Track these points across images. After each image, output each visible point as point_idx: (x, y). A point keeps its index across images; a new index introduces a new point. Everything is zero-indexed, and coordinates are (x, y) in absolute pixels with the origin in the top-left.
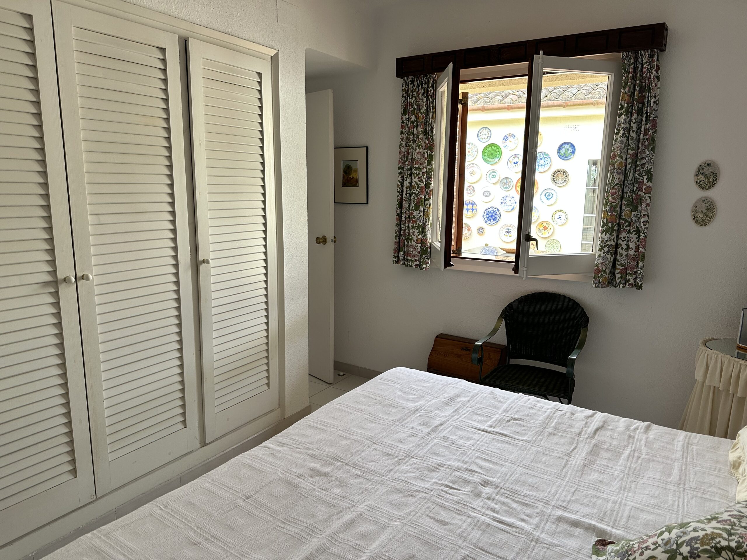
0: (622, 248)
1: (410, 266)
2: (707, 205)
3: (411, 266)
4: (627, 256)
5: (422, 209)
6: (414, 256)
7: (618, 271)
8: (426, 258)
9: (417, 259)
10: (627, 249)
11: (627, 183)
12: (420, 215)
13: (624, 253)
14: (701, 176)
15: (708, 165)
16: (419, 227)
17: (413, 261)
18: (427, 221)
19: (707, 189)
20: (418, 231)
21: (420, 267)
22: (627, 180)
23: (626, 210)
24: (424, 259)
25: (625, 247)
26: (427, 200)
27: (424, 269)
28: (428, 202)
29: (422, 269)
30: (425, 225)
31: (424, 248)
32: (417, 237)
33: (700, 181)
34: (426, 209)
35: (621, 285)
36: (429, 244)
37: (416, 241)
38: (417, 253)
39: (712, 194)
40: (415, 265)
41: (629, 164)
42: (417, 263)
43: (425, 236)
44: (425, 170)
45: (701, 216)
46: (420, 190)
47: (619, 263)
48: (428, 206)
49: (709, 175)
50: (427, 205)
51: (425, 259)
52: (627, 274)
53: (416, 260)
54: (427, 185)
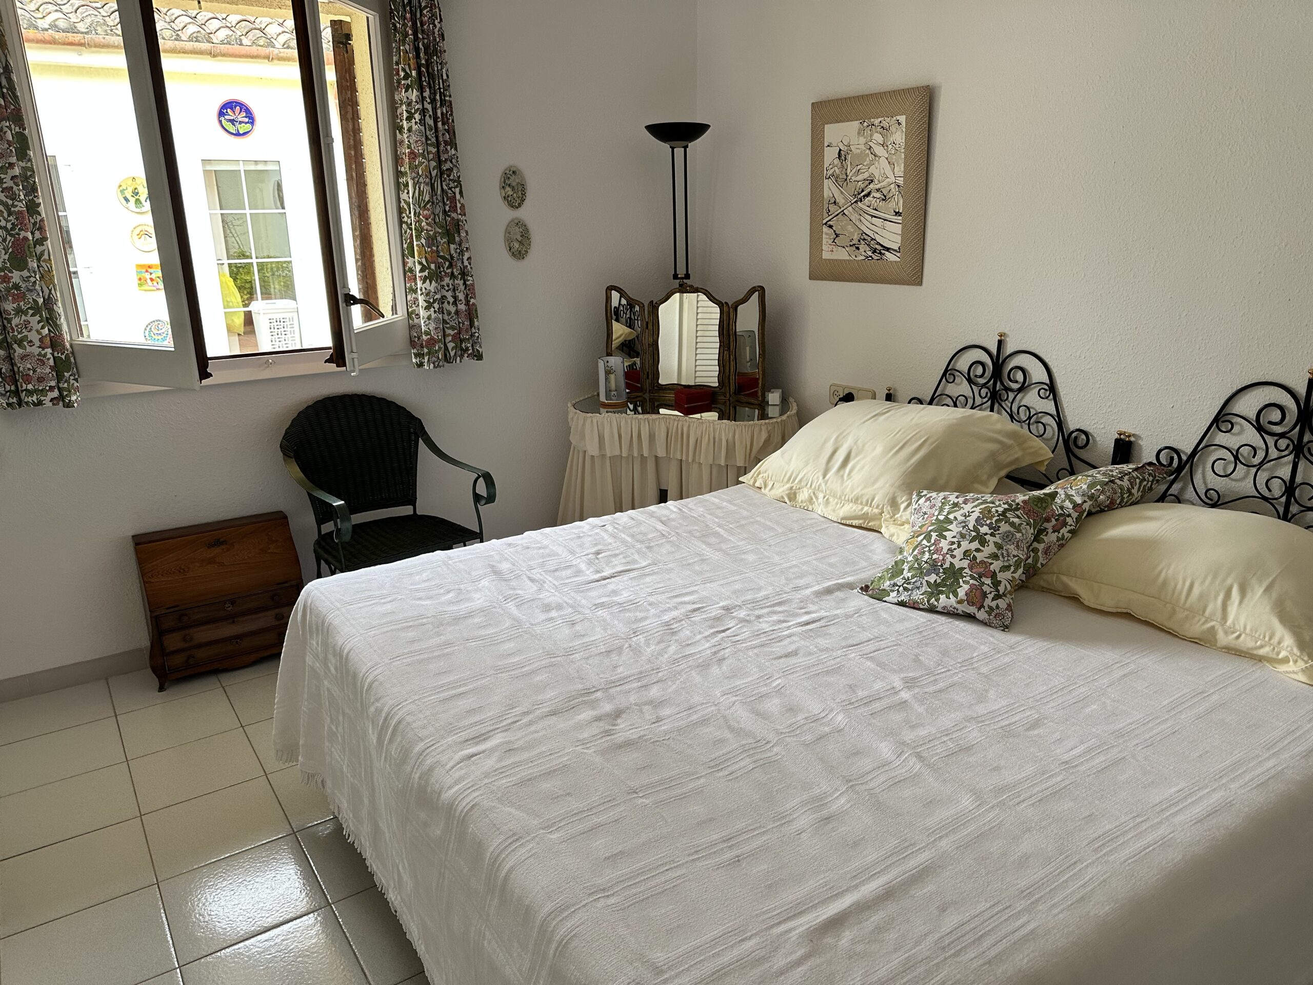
0: (449, 303)
1: (35, 404)
2: (521, 230)
3: (40, 403)
4: (457, 312)
5: (33, 264)
6: (41, 380)
7: (450, 338)
8: (72, 378)
9: (53, 383)
10: (455, 303)
11: (437, 199)
12: (32, 279)
13: (452, 309)
14: (508, 189)
15: (514, 172)
16: (37, 310)
17: (43, 392)
18: (53, 291)
19: (517, 208)
20: (37, 318)
21: (63, 401)
22: (436, 195)
23: (442, 242)
24: (67, 381)
25: (451, 300)
26: (41, 241)
27: (76, 405)
28: (42, 248)
29: (69, 405)
30: (49, 303)
31: (63, 357)
32: (38, 332)
33: (508, 196)
34: (43, 264)
35: (458, 359)
36: (68, 347)
37: (38, 343)
38: (48, 370)
39: (523, 213)
40: (52, 400)
41: (433, 170)
42: (56, 394)
43: (57, 327)
44: (17, 171)
45: (517, 245)
46: (17, 219)
47: (448, 326)
48: (46, 257)
49: (516, 188)
50: (42, 254)
51: (72, 382)
52: (461, 341)
53: (52, 389)
54: (33, 208)
